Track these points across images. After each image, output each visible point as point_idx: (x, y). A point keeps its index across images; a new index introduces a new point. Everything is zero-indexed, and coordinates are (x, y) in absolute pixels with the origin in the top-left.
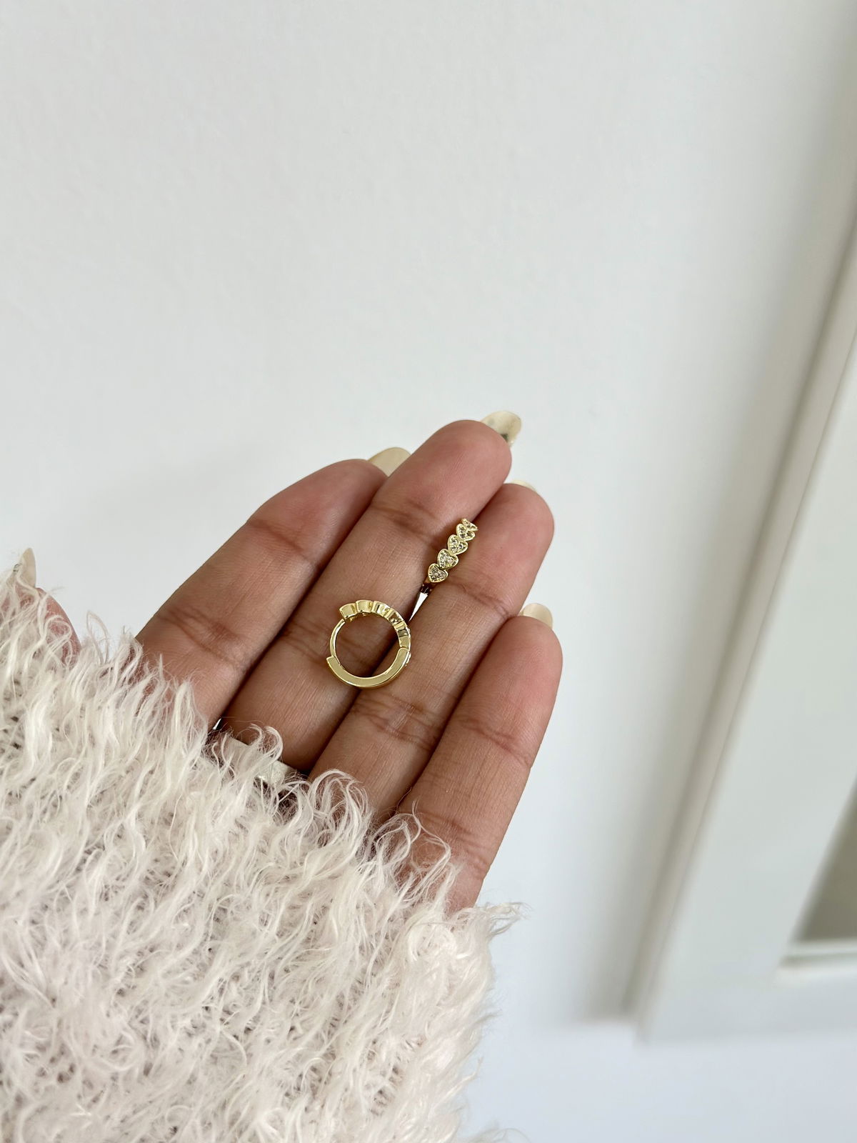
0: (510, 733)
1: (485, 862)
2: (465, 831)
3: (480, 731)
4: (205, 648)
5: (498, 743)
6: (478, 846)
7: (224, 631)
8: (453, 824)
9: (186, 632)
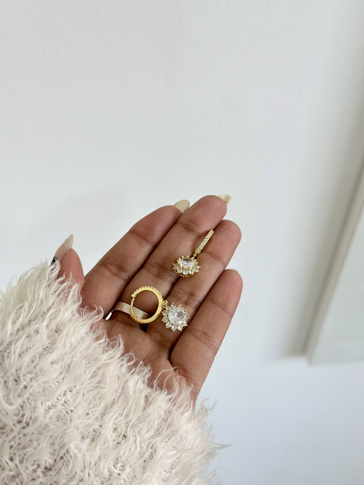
0: (225, 305)
1: (216, 348)
2: (209, 336)
3: (214, 303)
4: (114, 274)
5: (221, 308)
6: (214, 342)
7: (121, 268)
8: (205, 334)
9: (108, 269)
